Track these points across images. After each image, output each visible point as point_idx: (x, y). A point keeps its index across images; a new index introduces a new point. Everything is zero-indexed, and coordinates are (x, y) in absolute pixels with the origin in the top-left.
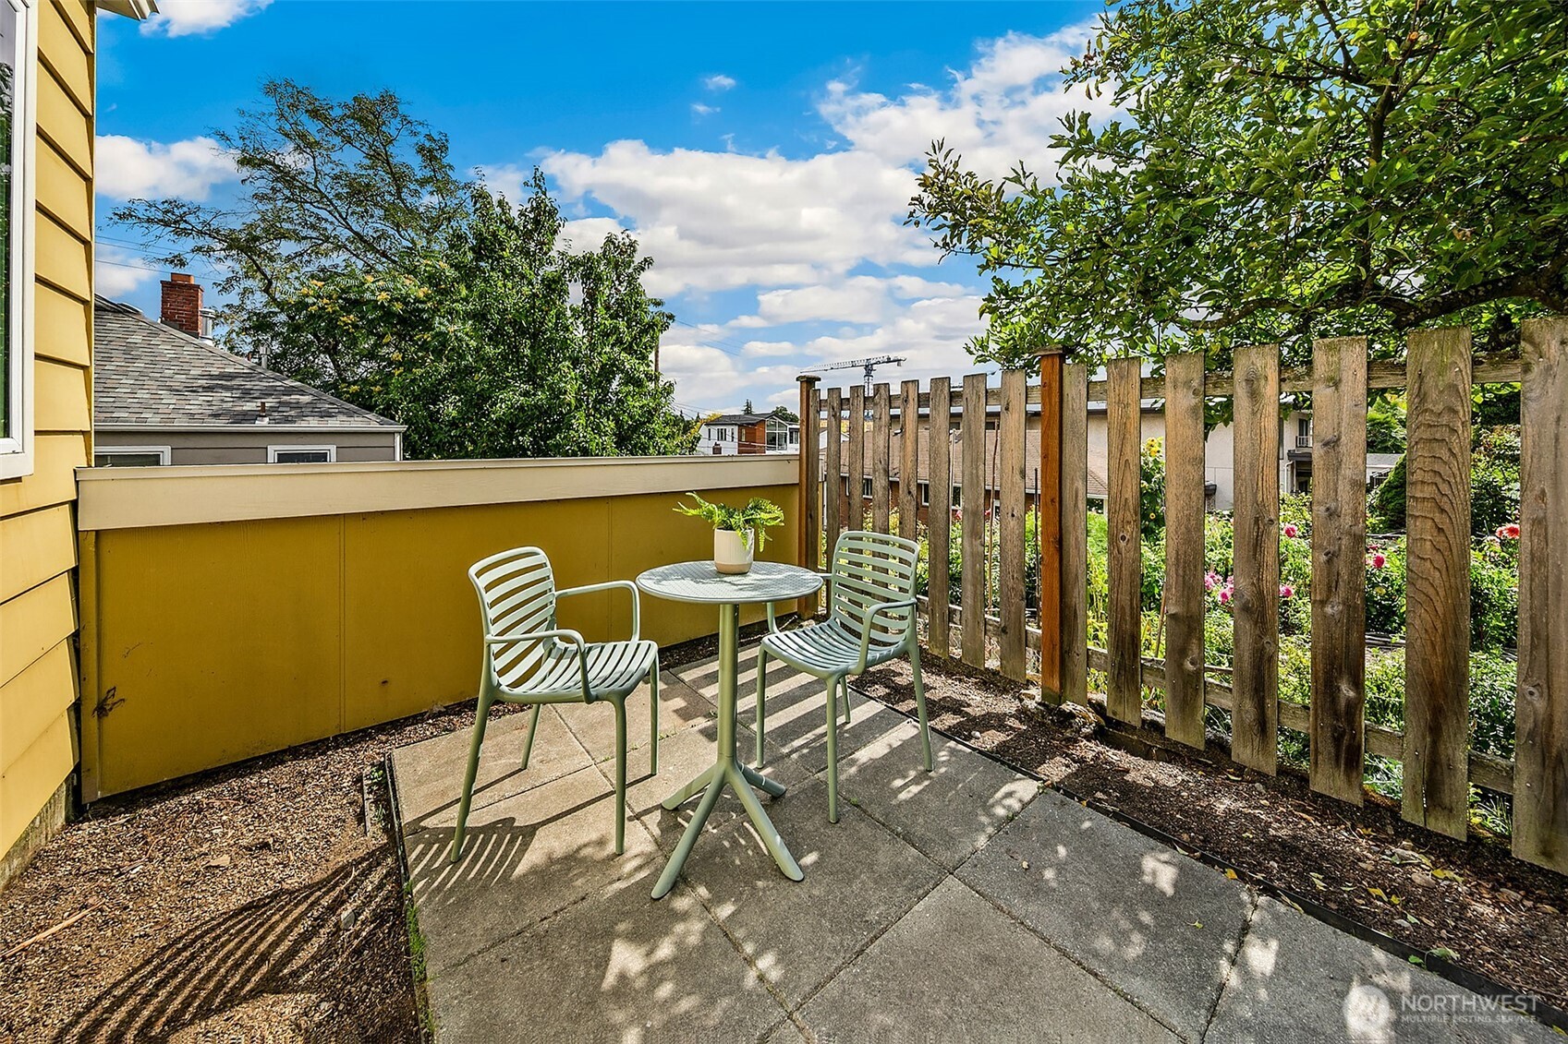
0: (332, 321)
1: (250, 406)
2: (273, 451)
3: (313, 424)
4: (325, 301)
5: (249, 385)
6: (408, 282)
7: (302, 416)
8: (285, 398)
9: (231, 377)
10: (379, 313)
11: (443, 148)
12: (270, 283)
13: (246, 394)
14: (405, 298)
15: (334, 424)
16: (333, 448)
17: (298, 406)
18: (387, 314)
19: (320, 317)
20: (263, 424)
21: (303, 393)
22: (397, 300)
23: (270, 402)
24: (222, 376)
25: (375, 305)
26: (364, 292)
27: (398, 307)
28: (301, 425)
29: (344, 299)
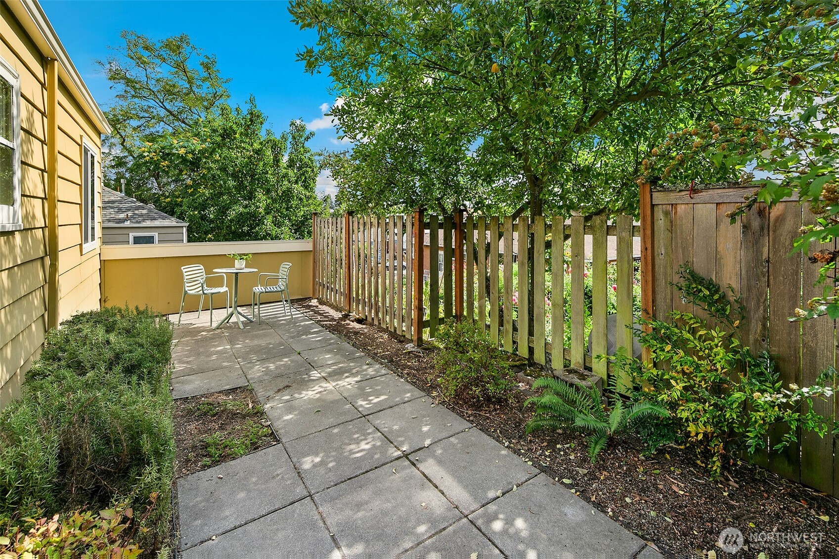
0: (157, 165)
1: (122, 216)
2: (132, 235)
3: (148, 223)
4: (154, 154)
5: (121, 206)
6: (195, 142)
7: (144, 220)
8: (136, 212)
9: (113, 202)
10: (180, 160)
11: (214, 62)
12: (124, 140)
13: (120, 210)
14: (193, 151)
15: (157, 223)
16: (157, 234)
17: (142, 215)
18: (184, 160)
19: (151, 163)
20: (127, 224)
21: (143, 208)
22: (189, 153)
23: (130, 213)
24: (109, 202)
25: (178, 156)
26: (172, 149)
27: (190, 156)
28: (143, 224)
29: (163, 153)
